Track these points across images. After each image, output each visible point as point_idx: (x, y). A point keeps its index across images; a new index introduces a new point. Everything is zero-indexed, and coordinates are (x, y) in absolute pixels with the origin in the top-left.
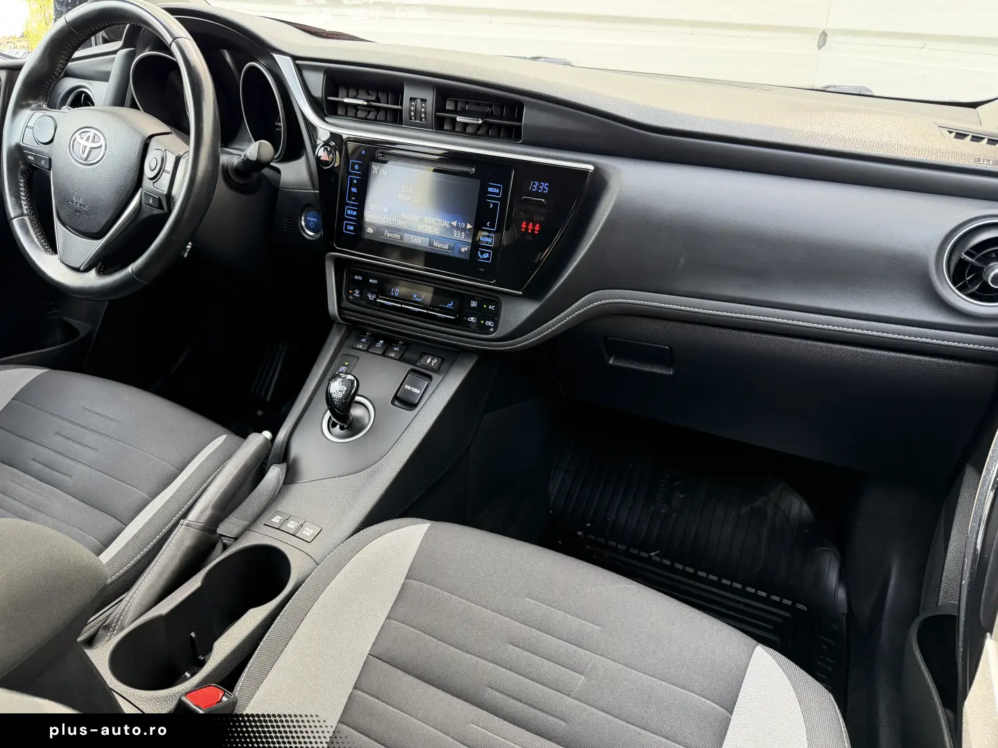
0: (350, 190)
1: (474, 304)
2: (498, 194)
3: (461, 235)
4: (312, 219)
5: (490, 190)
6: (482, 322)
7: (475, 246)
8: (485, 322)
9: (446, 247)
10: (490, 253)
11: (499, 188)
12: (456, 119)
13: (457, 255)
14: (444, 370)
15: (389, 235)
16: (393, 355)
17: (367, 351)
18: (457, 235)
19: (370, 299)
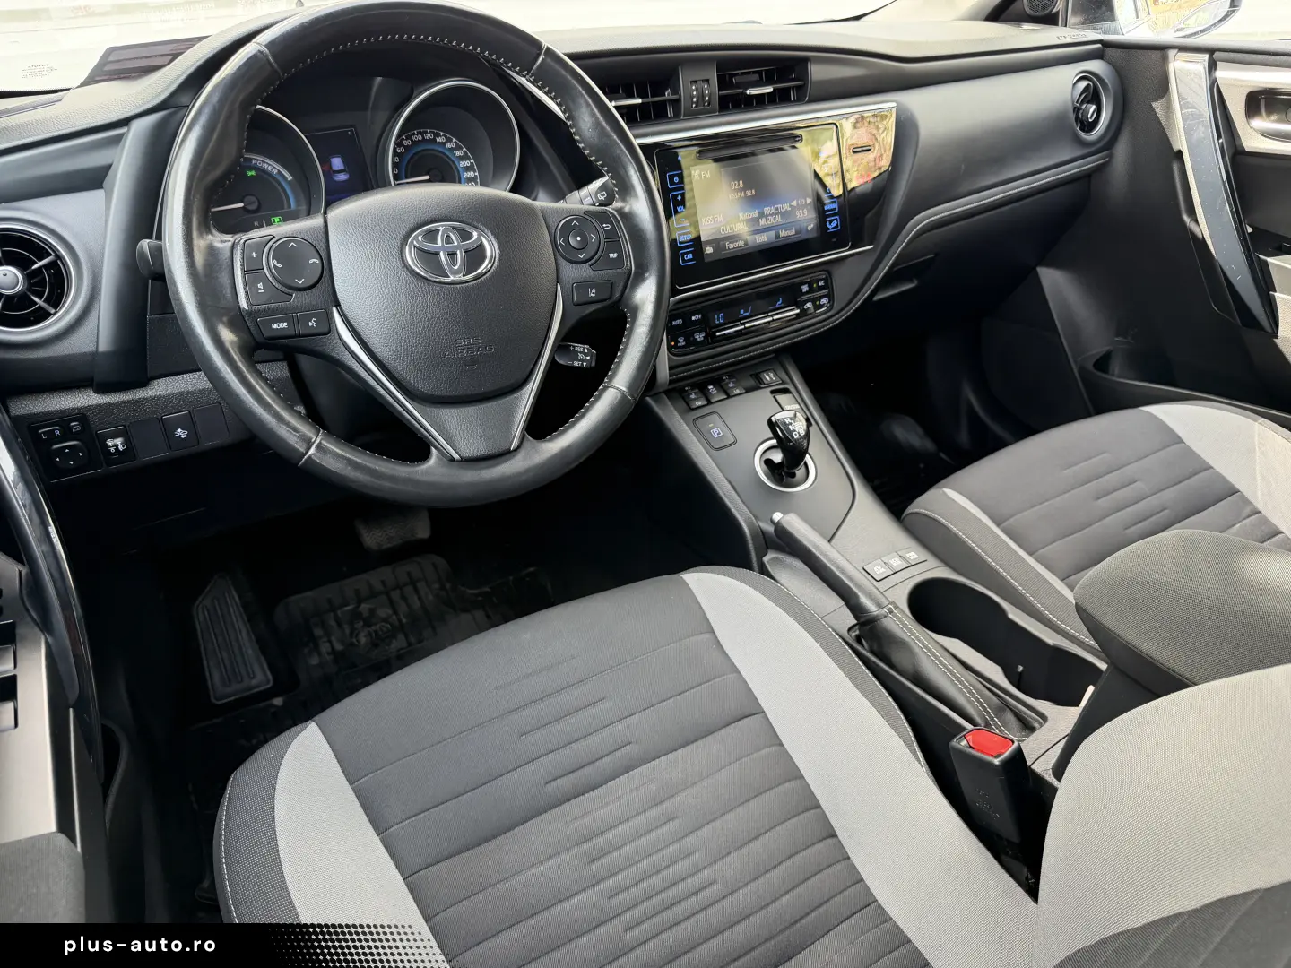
0: (676, 211)
1: (805, 289)
3: (804, 213)
7: (822, 217)
8: (820, 302)
9: (793, 232)
10: (837, 220)
12: (746, 93)
13: (804, 236)
14: (786, 378)
15: (731, 246)
16: (737, 391)
17: (710, 403)
18: (799, 215)
19: (699, 340)
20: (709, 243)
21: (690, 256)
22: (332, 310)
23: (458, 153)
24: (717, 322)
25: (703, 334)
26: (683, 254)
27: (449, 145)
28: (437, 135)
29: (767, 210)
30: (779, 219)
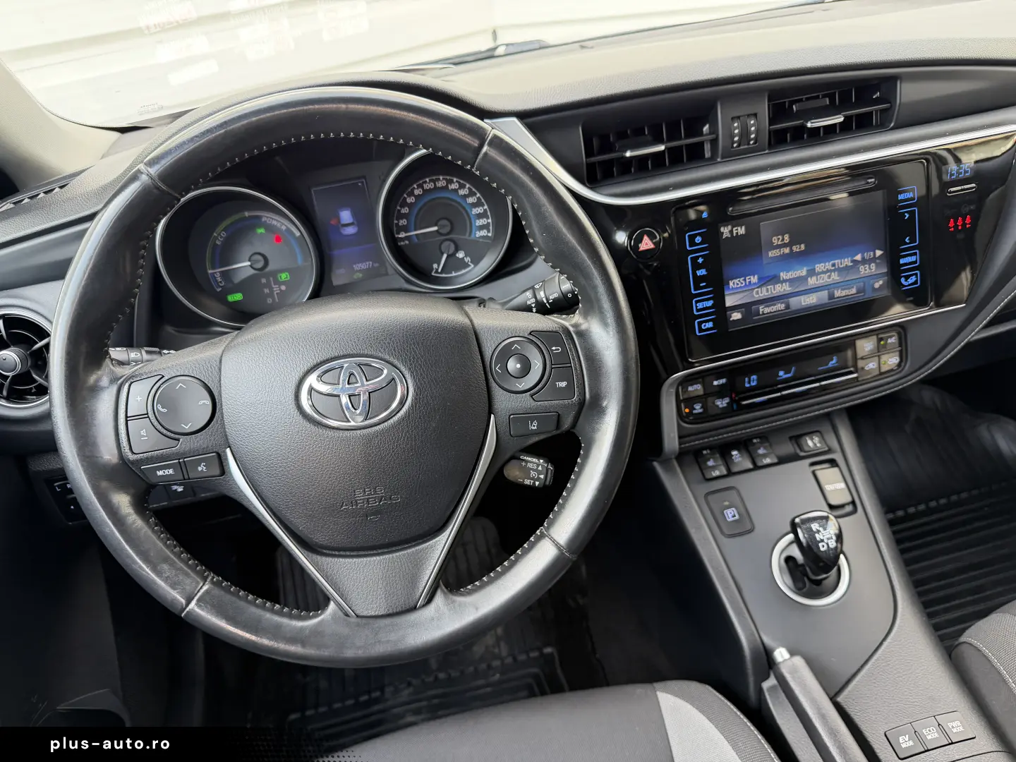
0: (695, 275)
1: (868, 347)
2: (912, 199)
3: (870, 268)
5: (901, 196)
7: (895, 273)
9: (854, 292)
10: (916, 274)
12: (806, 127)
13: (868, 295)
14: (835, 444)
15: (767, 310)
16: (768, 461)
17: (730, 474)
18: (864, 270)
19: (721, 406)
20: (735, 308)
21: (710, 325)
22: (225, 452)
23: (471, 200)
24: (747, 385)
25: (727, 400)
26: (700, 324)
27: (462, 192)
28: (451, 182)
29: (819, 267)
30: (835, 277)
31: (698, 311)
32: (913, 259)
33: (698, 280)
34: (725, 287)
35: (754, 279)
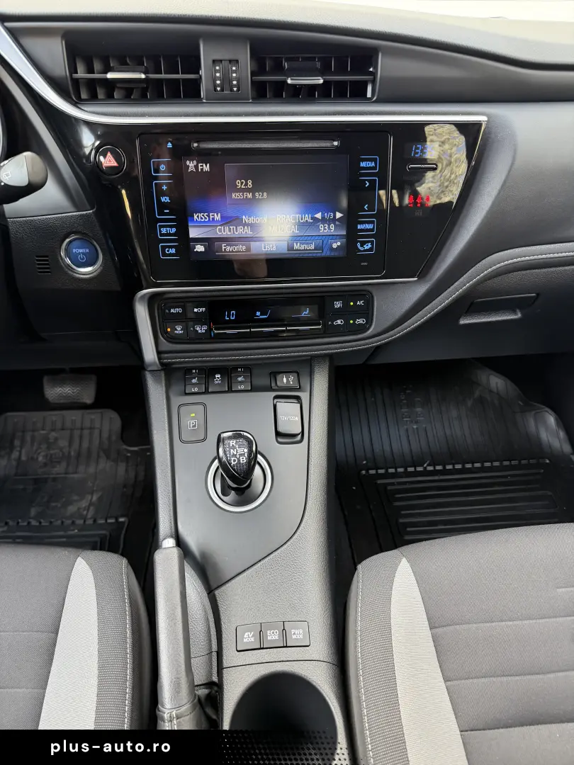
0: (159, 200)
1: (338, 305)
2: (374, 168)
3: (329, 228)
4: (81, 251)
5: (363, 164)
6: (351, 322)
7: (352, 236)
8: (354, 321)
9: (312, 247)
10: (372, 242)
11: (375, 160)
12: (286, 82)
13: (326, 253)
15: (228, 249)
16: (243, 387)
17: (206, 392)
18: (324, 229)
19: (199, 331)
21: (173, 251)
24: (227, 318)
25: (205, 328)
26: (164, 248)
31: (161, 235)
32: (371, 226)
33: (162, 206)
34: (189, 218)
35: (217, 217)
